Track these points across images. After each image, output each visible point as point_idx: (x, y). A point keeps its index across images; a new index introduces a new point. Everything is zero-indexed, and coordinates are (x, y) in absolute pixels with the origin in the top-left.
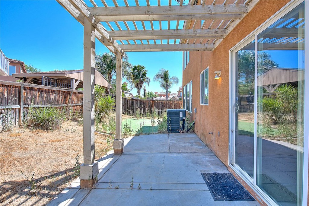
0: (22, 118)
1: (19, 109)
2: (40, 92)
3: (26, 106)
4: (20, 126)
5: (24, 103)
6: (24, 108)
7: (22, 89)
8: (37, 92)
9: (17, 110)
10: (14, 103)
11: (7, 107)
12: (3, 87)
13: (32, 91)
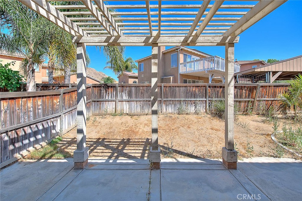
0: (208, 107)
1: (206, 101)
2: (222, 89)
3: (210, 99)
4: (206, 112)
5: (209, 97)
6: (209, 100)
7: (207, 87)
8: (219, 89)
9: (205, 102)
10: (202, 97)
11: (198, 99)
12: (195, 87)
13: (215, 88)
